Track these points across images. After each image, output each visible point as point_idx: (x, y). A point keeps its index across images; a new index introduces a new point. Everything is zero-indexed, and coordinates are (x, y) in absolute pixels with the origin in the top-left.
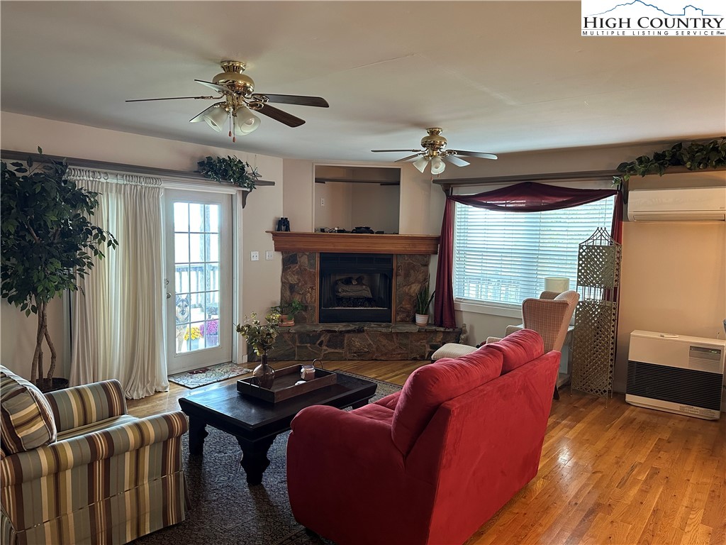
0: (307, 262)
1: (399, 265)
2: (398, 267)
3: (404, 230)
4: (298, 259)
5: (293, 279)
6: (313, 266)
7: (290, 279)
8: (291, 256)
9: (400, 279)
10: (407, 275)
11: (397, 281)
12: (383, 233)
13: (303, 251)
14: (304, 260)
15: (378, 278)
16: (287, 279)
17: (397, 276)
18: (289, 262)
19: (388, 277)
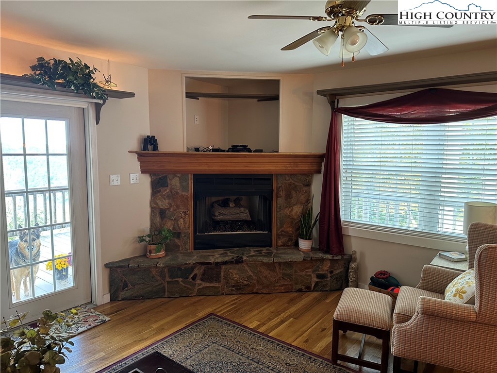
0: (178, 185)
1: (280, 185)
2: (278, 188)
3: (284, 147)
4: (169, 181)
5: (164, 204)
6: (185, 188)
7: (160, 203)
8: (160, 179)
9: (281, 201)
10: (288, 196)
11: (278, 203)
12: (261, 151)
13: (174, 173)
14: (175, 182)
15: (257, 200)
16: (158, 205)
17: (277, 197)
18: (158, 185)
19: (267, 199)
